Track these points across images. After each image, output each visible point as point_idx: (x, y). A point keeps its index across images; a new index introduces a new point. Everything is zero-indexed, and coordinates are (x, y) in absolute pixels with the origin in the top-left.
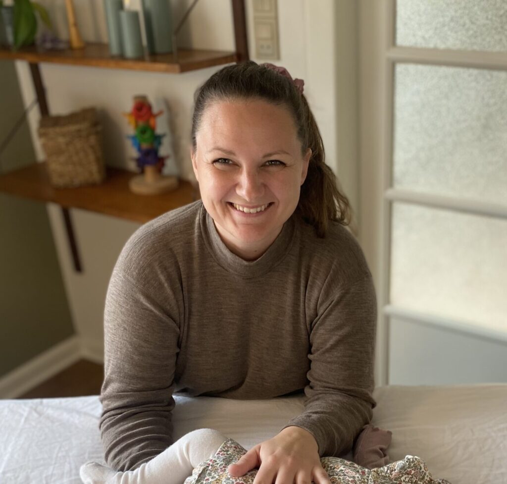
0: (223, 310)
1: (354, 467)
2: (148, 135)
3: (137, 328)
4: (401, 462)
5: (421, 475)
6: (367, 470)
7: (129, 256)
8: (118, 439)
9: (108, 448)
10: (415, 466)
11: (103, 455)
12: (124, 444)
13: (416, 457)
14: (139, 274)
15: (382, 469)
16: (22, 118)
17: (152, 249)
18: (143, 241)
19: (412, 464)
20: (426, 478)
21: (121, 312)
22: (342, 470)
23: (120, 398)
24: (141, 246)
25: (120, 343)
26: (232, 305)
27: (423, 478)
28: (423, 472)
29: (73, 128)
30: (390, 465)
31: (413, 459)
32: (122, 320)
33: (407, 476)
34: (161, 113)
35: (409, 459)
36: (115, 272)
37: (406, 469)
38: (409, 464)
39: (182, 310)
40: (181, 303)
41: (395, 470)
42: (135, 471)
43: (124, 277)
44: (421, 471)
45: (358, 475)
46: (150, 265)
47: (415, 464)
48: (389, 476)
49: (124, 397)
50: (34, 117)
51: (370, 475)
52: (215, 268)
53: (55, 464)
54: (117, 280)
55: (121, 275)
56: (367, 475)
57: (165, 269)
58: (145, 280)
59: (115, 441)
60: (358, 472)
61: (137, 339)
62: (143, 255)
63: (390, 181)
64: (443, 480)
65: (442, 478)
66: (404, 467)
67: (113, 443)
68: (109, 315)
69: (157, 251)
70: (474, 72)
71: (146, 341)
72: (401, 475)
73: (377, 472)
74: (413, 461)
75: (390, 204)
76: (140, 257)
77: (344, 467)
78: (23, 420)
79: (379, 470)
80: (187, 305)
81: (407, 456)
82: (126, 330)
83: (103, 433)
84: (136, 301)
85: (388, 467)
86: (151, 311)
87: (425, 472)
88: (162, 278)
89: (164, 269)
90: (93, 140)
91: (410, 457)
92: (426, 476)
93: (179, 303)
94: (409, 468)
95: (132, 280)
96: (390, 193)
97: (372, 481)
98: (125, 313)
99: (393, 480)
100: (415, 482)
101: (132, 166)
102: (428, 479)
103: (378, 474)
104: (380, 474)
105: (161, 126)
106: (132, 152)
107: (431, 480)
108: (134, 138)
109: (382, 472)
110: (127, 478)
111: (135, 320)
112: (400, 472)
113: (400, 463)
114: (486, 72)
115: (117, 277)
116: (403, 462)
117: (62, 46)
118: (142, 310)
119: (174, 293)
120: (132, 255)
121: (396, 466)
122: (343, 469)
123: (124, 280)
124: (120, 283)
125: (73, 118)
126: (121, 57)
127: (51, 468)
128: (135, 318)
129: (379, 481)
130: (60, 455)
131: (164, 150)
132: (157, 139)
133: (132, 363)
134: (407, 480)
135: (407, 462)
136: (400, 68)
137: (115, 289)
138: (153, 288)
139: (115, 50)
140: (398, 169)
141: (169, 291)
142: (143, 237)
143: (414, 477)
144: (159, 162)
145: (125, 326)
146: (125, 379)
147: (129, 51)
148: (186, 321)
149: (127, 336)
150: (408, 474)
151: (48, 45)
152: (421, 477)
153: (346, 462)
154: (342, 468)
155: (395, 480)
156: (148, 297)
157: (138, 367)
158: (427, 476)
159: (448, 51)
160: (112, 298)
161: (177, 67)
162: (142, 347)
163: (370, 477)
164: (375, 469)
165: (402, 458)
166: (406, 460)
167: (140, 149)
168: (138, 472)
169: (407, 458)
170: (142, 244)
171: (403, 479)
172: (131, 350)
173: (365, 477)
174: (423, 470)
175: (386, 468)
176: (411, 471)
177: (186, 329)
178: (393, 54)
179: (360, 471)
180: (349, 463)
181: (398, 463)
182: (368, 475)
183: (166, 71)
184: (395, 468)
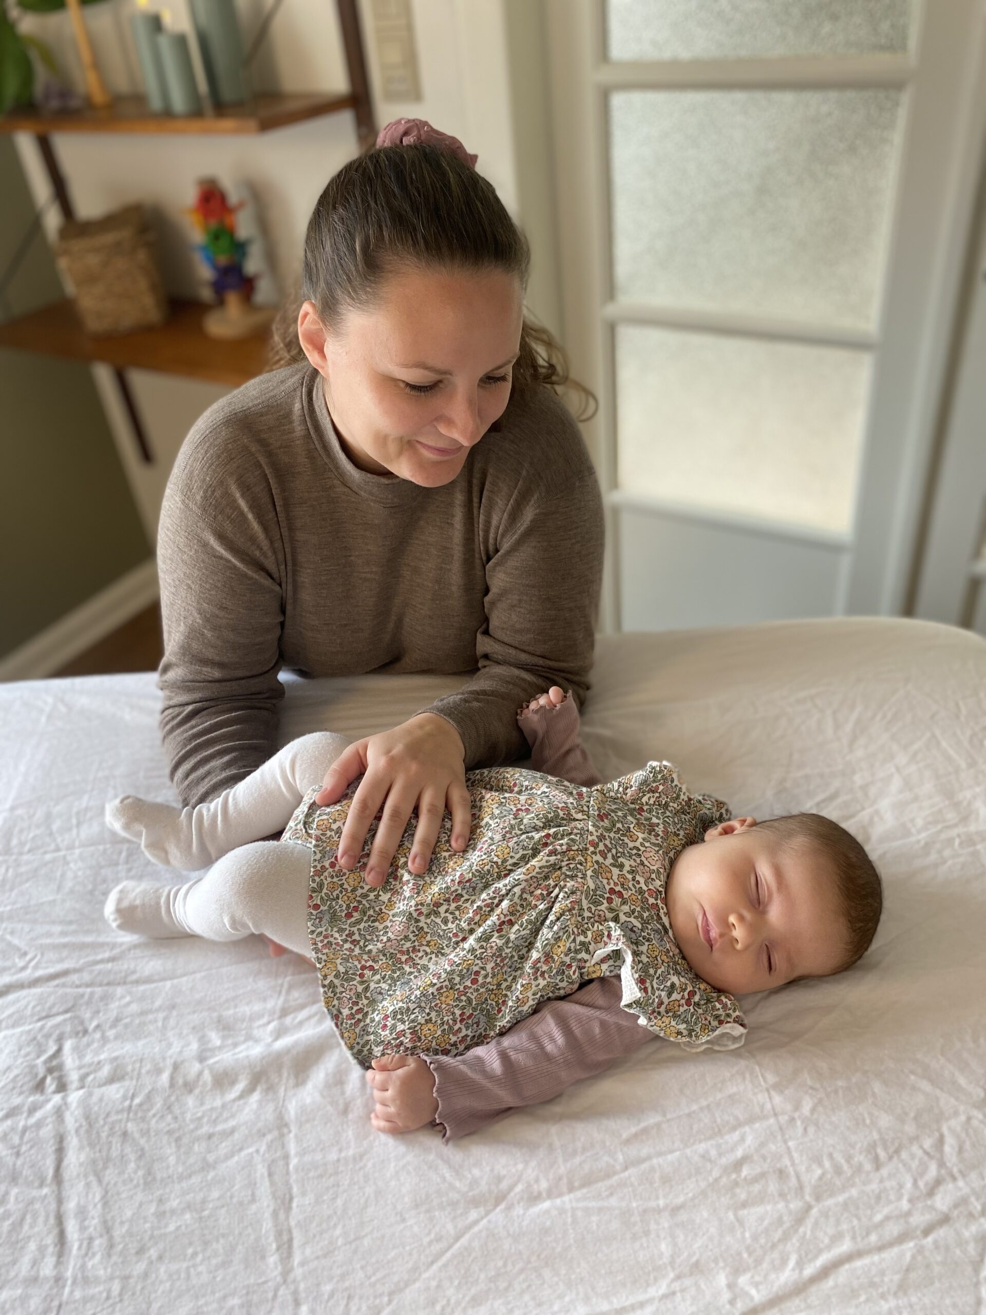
0: (352, 558)
1: (564, 786)
2: (224, 242)
3: (207, 587)
4: (641, 772)
5: (675, 792)
6: (584, 789)
7: (188, 467)
8: (188, 748)
9: (174, 762)
10: (664, 778)
11: (167, 771)
12: (199, 757)
13: (665, 763)
14: (205, 498)
15: (609, 785)
16: (36, 224)
17: (225, 454)
18: (209, 440)
19: (659, 776)
20: (682, 797)
21: (183, 561)
22: (545, 792)
23: (188, 691)
24: (205, 448)
25: (183, 610)
26: (369, 550)
27: (678, 797)
28: (676, 786)
29: (109, 238)
30: (623, 779)
31: (660, 768)
32: (185, 574)
33: (651, 795)
34: (241, 205)
35: (654, 768)
36: (168, 492)
37: (649, 785)
38: (653, 776)
39: (280, 556)
40: (278, 544)
41: (631, 786)
42: (212, 806)
43: (183, 502)
44: (673, 785)
45: (571, 800)
46: (221, 483)
47: (664, 775)
48: (622, 797)
49: (194, 690)
50: (52, 220)
51: (592, 799)
52: (338, 490)
53: (92, 790)
54: (172, 506)
55: (177, 499)
56: (586, 799)
57: (248, 488)
58: (216, 508)
59: (183, 751)
60: (571, 793)
61: (208, 604)
62: (210, 467)
63: (611, 291)
64: (704, 796)
65: (702, 793)
66: (646, 781)
67: (181, 754)
68: (164, 562)
69: (233, 456)
70: (740, 96)
71: (222, 608)
72: (640, 795)
73: (601, 792)
74: (661, 771)
75: (611, 329)
76: (205, 469)
77: (547, 787)
78: (43, 719)
79: (605, 788)
80: (288, 550)
81: (650, 763)
82: (191, 589)
83: (164, 738)
84: (205, 545)
85: (620, 782)
86: (229, 561)
87: (679, 786)
88: (242, 504)
89: (245, 489)
90: (142, 256)
91: (655, 764)
92: (682, 794)
93: (276, 545)
94: (654, 781)
95: (194, 508)
96: (611, 310)
97: (596, 808)
98: (188, 562)
99: (629, 803)
100: (665, 803)
101: (206, 294)
102: (686, 799)
103: (604, 795)
104: (607, 795)
105: (244, 227)
106: (205, 272)
107: (690, 799)
108: (204, 248)
109: (610, 790)
110: (200, 815)
111: (203, 574)
112: (640, 789)
113: (638, 776)
114: (759, 96)
115: (173, 502)
116: (645, 774)
117: (75, 103)
118: (213, 558)
119: (266, 529)
120: (192, 466)
121: (633, 780)
122: (546, 790)
123: (182, 507)
124: (178, 511)
125: (108, 222)
126: (168, 114)
127: (86, 797)
128: (204, 571)
129: (608, 807)
130: (100, 774)
131: (253, 265)
132: (240, 248)
133: (203, 642)
134: (652, 802)
135: (651, 772)
136: (618, 100)
137: (170, 522)
138: (230, 522)
139: (156, 103)
140: (623, 269)
141: (255, 526)
142: (207, 432)
143: (663, 796)
144: (247, 285)
145: (189, 582)
146: (193, 666)
147: (179, 102)
148: (290, 574)
149: (193, 598)
150: (653, 792)
151: (54, 104)
152: (675, 795)
153: (550, 778)
154: (544, 789)
155: (632, 803)
156: (221, 537)
157: (212, 647)
158: (684, 794)
159: (696, 63)
160: (167, 535)
161: (252, 124)
162: (217, 616)
163: (592, 802)
164: (599, 787)
165: (642, 766)
166: (649, 769)
167: (215, 267)
168: (217, 803)
169: (650, 765)
170: (207, 444)
171: (644, 800)
172: (201, 622)
173: (583, 803)
174: (676, 782)
175: (616, 784)
176: (657, 787)
177: (290, 588)
178: (605, 76)
179: (575, 792)
180: (555, 779)
181: (635, 776)
182: (588, 799)
183: (237, 131)
184: (632, 783)
